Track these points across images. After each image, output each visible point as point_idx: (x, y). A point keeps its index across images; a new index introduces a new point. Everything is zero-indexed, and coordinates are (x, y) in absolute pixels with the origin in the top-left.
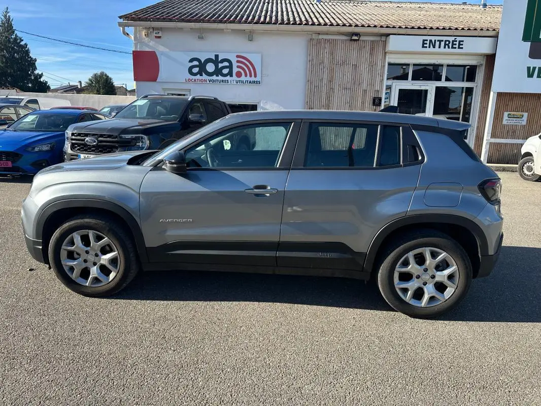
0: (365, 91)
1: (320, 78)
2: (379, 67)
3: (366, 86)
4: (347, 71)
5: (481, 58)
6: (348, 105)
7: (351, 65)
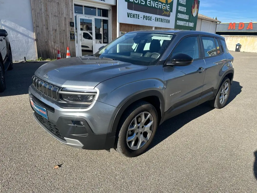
0: (65, 18)
1: (40, 9)
2: (70, 6)
3: (65, 15)
4: (54, 6)
5: (110, 7)
6: (58, 25)
7: (56, 3)
